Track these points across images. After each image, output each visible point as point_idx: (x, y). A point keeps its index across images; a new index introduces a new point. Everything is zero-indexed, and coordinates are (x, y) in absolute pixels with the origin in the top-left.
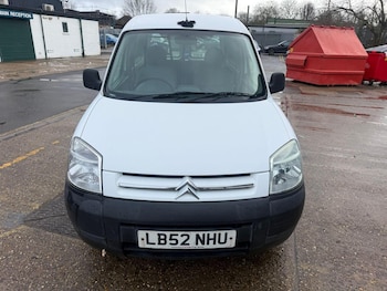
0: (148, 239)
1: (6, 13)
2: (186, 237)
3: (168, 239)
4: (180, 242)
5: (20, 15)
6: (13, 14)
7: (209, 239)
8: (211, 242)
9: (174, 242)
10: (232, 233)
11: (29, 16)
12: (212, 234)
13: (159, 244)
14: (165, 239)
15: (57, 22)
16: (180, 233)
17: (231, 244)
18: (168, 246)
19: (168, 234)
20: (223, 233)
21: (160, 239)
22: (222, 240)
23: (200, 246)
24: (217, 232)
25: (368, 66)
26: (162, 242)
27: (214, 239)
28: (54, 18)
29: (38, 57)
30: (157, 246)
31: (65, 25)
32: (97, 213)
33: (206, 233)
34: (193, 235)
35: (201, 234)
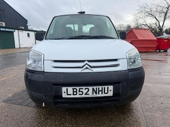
0: (67, 92)
1: (4, 29)
2: (87, 90)
3: (78, 91)
4: (84, 93)
5: (10, 30)
6: (7, 30)
7: (99, 91)
8: (100, 92)
9: (81, 93)
10: (111, 88)
11: (14, 30)
12: (100, 88)
13: (73, 94)
14: (76, 92)
15: (25, 33)
16: (84, 88)
17: (111, 94)
18: (78, 96)
19: (78, 88)
20: (106, 87)
21: (74, 92)
22: (106, 92)
23: (95, 95)
24: (103, 87)
25: (157, 44)
26: (75, 93)
27: (102, 91)
28: (24, 31)
29: (16, 47)
30: (72, 96)
31: (28, 34)
32: (41, 80)
33: (98, 87)
34: (91, 88)
35: (95, 88)
